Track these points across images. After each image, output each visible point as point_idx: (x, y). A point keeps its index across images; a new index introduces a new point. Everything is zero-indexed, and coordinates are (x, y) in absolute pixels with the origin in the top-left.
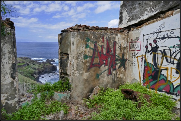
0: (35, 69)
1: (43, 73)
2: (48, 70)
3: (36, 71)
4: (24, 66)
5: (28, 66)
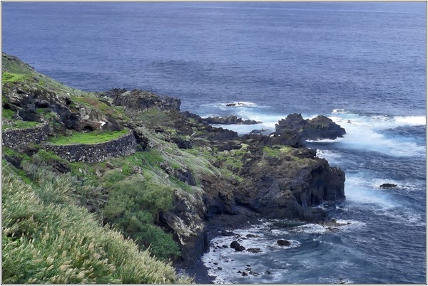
0: (185, 176)
1: (243, 210)
2: (279, 196)
3: (193, 195)
4: (112, 148)
5: (143, 155)
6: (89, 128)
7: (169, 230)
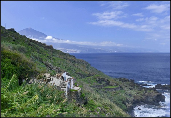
4: (115, 89)
5: (122, 91)
6: (111, 85)
7: (125, 105)
